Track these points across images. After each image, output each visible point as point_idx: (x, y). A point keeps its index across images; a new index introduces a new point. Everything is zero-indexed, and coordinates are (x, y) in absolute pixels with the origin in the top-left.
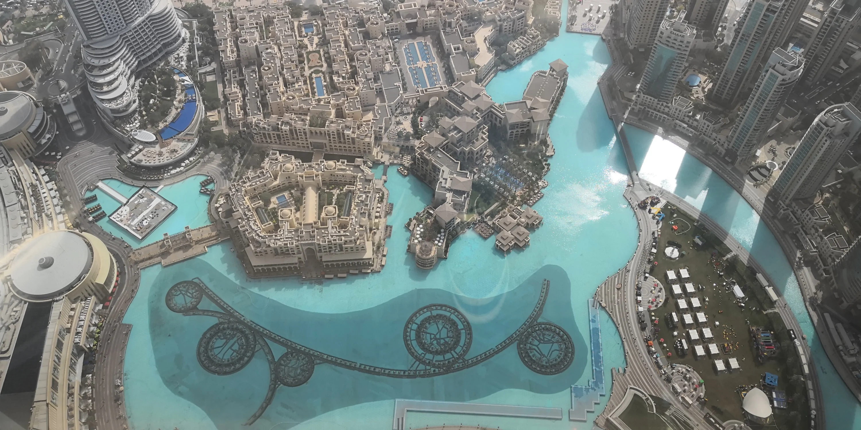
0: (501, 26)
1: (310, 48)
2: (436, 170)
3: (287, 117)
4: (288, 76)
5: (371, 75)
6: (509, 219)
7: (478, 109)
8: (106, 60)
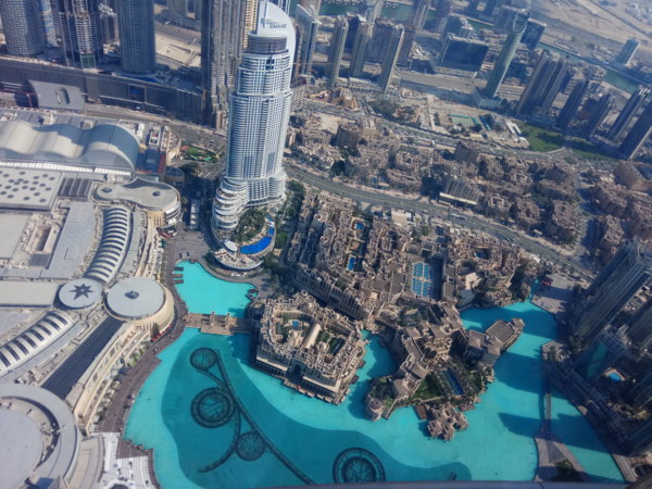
0: (486, 279)
1: (355, 238)
2: (405, 353)
4: (335, 249)
6: (444, 414)
8: (231, 192)
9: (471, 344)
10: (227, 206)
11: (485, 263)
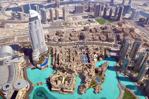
0: (98, 55)
1: (67, 55)
2: (85, 77)
3: (62, 65)
4: (63, 59)
5: (76, 60)
6: (98, 88)
7: (94, 68)
9: (99, 70)
11: (97, 51)
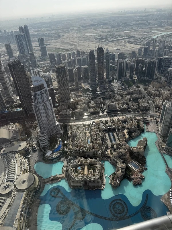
0: (130, 129)
1: (87, 133)
2: (117, 162)
3: (82, 148)
4: (82, 139)
5: (101, 139)
6: (136, 176)
7: (126, 148)
8: (44, 135)
9: (135, 151)
10: (44, 139)
11: (127, 125)
